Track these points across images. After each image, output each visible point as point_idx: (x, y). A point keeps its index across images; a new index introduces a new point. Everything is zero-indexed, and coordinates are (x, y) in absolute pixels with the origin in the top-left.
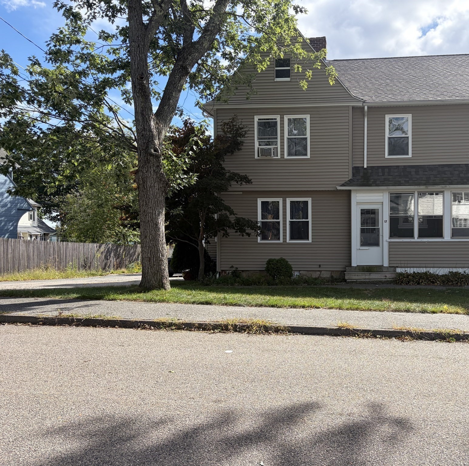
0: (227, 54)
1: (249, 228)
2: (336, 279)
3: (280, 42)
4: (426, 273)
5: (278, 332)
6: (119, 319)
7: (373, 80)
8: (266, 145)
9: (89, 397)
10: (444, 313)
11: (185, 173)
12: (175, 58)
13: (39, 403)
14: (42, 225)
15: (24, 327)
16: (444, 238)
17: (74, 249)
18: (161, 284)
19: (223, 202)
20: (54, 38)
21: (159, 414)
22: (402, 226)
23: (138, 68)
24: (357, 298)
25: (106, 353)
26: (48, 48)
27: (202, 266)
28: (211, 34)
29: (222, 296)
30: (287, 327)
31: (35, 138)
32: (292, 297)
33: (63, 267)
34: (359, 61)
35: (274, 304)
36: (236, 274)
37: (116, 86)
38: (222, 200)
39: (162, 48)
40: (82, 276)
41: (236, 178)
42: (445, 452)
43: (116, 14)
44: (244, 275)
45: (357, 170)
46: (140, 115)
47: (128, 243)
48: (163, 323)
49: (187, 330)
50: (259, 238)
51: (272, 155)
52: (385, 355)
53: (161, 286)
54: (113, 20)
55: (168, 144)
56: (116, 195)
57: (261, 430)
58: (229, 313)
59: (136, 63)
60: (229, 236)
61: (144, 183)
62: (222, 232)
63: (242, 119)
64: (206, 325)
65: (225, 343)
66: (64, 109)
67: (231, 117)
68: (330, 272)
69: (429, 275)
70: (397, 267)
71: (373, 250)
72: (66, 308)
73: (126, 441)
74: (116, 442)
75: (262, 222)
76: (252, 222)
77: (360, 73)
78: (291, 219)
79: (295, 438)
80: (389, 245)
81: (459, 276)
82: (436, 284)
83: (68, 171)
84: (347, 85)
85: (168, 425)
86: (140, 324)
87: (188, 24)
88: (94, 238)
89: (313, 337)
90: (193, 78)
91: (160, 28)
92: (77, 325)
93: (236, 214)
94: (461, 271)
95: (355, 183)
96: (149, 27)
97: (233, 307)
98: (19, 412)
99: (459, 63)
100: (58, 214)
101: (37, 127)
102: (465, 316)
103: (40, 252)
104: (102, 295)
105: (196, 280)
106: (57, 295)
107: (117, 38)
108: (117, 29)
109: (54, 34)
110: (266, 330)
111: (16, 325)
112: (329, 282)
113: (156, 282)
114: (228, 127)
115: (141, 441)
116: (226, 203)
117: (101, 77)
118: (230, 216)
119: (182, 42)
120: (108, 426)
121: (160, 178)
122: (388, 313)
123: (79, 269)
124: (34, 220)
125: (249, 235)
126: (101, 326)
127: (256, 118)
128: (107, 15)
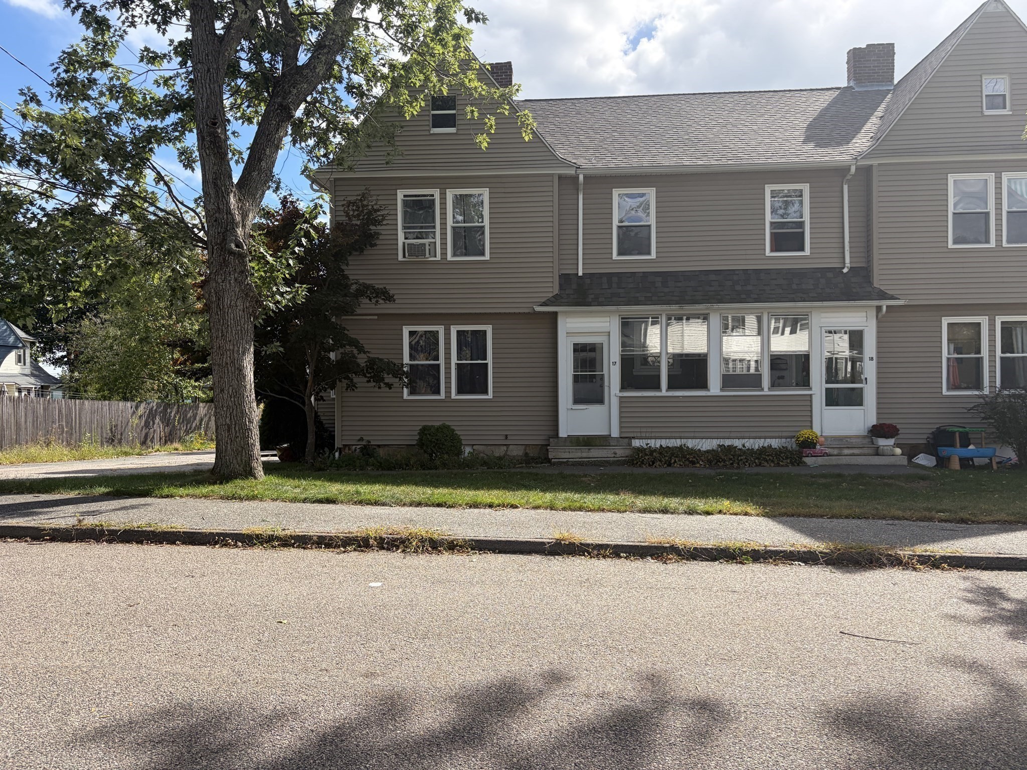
0: (354, 87)
1: (390, 376)
2: (533, 458)
3: (442, 69)
4: (680, 448)
5: (453, 549)
6: (181, 530)
7: (591, 133)
8: (417, 238)
9: (143, 671)
10: (725, 514)
11: (288, 282)
12: (268, 92)
13: (55, 683)
14: (37, 372)
15: (18, 544)
16: (709, 390)
17: (93, 412)
18: (248, 469)
19: (346, 332)
20: (64, 58)
21: (270, 702)
22: (639, 370)
23: (208, 107)
24: (577, 490)
25: (165, 589)
26: (55, 75)
27: (311, 439)
28: (329, 52)
29: (350, 488)
30: (469, 540)
31: (34, 225)
32: (469, 489)
33: (76, 442)
34: (566, 101)
35: (440, 501)
36: (368, 450)
37: (169, 142)
38: (344, 329)
39: (247, 76)
40: (107, 455)
41: (368, 292)
42: (781, 764)
43: (170, 18)
44: (381, 452)
45: (566, 279)
46: (211, 186)
47: (183, 401)
48: (258, 537)
49: (298, 547)
50: (405, 390)
51: (427, 255)
52: (641, 588)
53: (249, 473)
54: (165, 29)
55: (260, 235)
56: (163, 322)
57: (454, 728)
58: (370, 518)
59: (205, 99)
60: (356, 388)
61: (219, 299)
62: (345, 382)
63: (378, 195)
64: (331, 538)
65: (367, 570)
66: (82, 176)
67: (358, 193)
68: (524, 447)
69: (687, 451)
70: (634, 438)
71: (594, 410)
72: (88, 512)
73: (217, 753)
74: (200, 755)
75: (411, 366)
76: (395, 365)
77: (569, 122)
78: (458, 360)
79: (516, 741)
80: (621, 402)
81: (735, 451)
82: (698, 465)
83: (88, 283)
84: (549, 139)
85: (288, 720)
86: (219, 538)
87: (291, 35)
88: (125, 393)
89: (514, 557)
90: (298, 125)
91: (243, 42)
92: (110, 542)
93: (369, 352)
94: (738, 443)
95: (563, 300)
96: (226, 39)
97: (372, 507)
98: (20, 701)
99: (729, 105)
100: (65, 353)
101: (37, 206)
102: (761, 519)
103: (37, 417)
104: (150, 489)
105: (300, 462)
106: (71, 490)
107: (171, 59)
108: (170, 45)
109: (64, 52)
110: (434, 545)
111: (4, 542)
112: (521, 463)
113: (239, 466)
114: (354, 208)
115: (243, 752)
116: (352, 334)
117: (144, 123)
118: (359, 356)
119: (280, 66)
120: (181, 725)
121: (246, 292)
122: (632, 514)
123: (102, 445)
124: (25, 364)
125: (389, 386)
126: (152, 543)
127: (400, 194)
128: (154, 21)
